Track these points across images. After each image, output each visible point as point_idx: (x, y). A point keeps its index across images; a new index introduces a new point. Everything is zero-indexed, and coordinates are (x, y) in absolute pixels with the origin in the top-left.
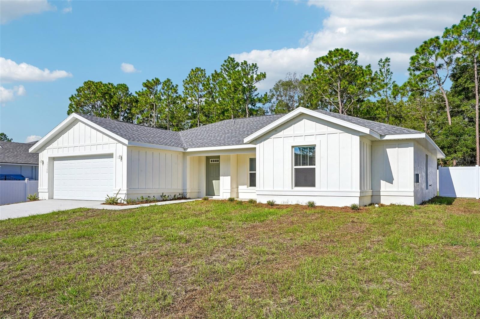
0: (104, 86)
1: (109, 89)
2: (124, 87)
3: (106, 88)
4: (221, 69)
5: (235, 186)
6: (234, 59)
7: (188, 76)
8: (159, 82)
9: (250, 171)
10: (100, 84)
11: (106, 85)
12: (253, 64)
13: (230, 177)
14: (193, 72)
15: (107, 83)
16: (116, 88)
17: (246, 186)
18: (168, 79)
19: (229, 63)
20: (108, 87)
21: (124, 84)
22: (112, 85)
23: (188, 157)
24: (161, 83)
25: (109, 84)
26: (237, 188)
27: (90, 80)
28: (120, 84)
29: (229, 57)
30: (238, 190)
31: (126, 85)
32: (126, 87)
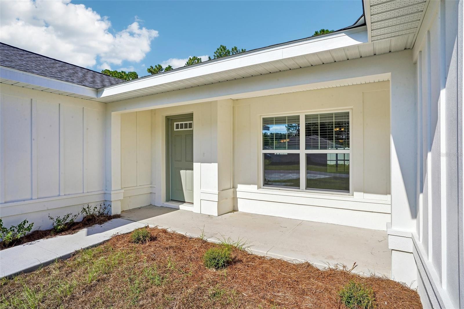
0: (118, 74)
1: (122, 76)
2: (134, 74)
3: (119, 75)
4: (214, 56)
5: (228, 184)
6: (225, 47)
7: (186, 63)
8: (162, 68)
9: (264, 148)
10: (116, 73)
11: (119, 73)
12: (242, 50)
13: (215, 166)
14: (191, 60)
15: (121, 72)
16: (127, 75)
17: (256, 186)
18: (169, 66)
19: (222, 50)
20: (121, 74)
21: (134, 72)
22: (125, 73)
23: (113, 113)
24: (163, 69)
25: (122, 72)
26: (234, 187)
27: (107, 69)
28: (131, 72)
29: (221, 46)
30: (235, 193)
31: (136, 73)
32: (135, 75)
